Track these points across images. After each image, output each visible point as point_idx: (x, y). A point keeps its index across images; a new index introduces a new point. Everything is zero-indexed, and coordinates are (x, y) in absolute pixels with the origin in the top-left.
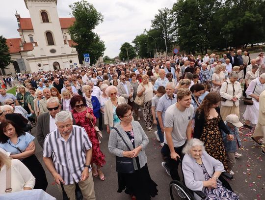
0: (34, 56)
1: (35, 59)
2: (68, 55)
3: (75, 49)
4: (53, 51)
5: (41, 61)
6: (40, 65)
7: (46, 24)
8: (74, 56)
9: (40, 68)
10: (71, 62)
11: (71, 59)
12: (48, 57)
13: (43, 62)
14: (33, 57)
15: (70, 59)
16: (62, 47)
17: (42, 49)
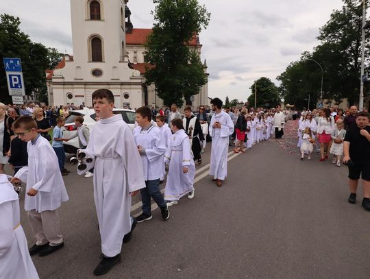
0: (63, 78)
1: (64, 84)
2: (122, 84)
3: (137, 73)
4: (97, 73)
5: (73, 88)
6: (70, 96)
7: (95, 23)
8: (132, 86)
9: (70, 101)
10: (126, 96)
11: (128, 91)
12: (86, 84)
13: (76, 91)
14: (61, 80)
15: (124, 91)
16: (114, 67)
17: (78, 67)
